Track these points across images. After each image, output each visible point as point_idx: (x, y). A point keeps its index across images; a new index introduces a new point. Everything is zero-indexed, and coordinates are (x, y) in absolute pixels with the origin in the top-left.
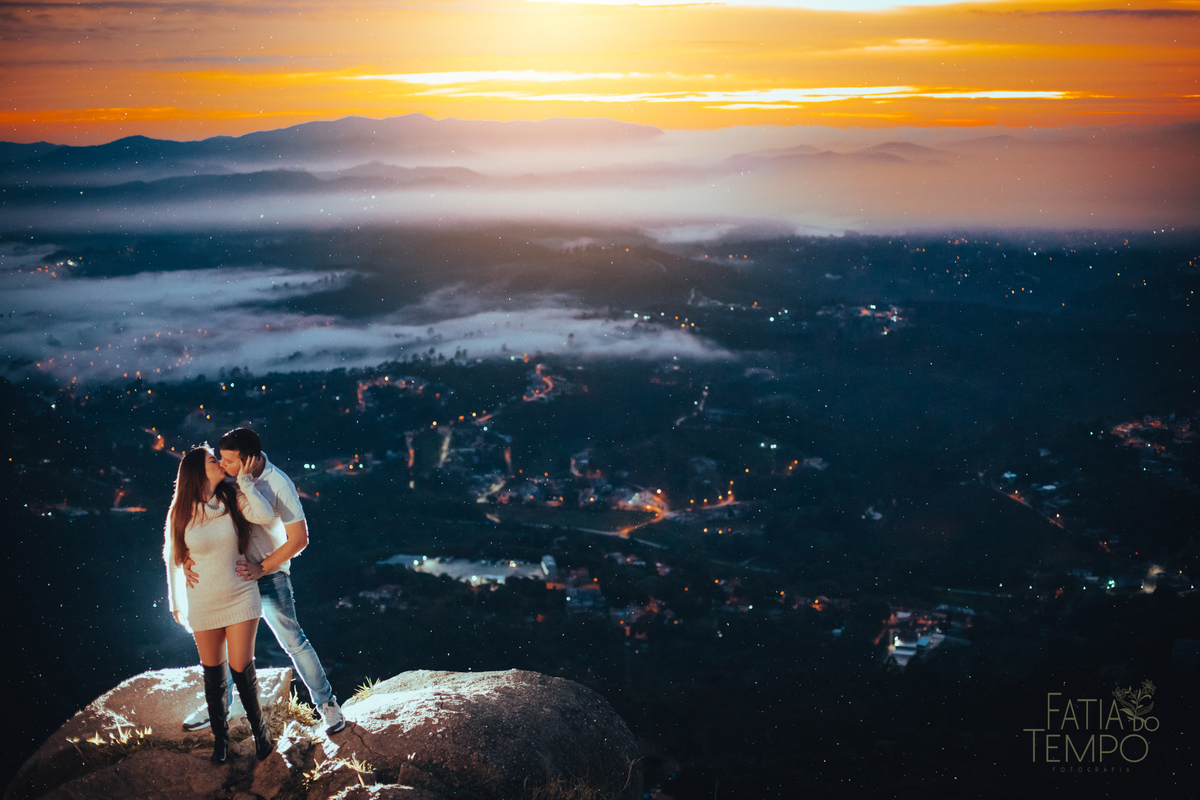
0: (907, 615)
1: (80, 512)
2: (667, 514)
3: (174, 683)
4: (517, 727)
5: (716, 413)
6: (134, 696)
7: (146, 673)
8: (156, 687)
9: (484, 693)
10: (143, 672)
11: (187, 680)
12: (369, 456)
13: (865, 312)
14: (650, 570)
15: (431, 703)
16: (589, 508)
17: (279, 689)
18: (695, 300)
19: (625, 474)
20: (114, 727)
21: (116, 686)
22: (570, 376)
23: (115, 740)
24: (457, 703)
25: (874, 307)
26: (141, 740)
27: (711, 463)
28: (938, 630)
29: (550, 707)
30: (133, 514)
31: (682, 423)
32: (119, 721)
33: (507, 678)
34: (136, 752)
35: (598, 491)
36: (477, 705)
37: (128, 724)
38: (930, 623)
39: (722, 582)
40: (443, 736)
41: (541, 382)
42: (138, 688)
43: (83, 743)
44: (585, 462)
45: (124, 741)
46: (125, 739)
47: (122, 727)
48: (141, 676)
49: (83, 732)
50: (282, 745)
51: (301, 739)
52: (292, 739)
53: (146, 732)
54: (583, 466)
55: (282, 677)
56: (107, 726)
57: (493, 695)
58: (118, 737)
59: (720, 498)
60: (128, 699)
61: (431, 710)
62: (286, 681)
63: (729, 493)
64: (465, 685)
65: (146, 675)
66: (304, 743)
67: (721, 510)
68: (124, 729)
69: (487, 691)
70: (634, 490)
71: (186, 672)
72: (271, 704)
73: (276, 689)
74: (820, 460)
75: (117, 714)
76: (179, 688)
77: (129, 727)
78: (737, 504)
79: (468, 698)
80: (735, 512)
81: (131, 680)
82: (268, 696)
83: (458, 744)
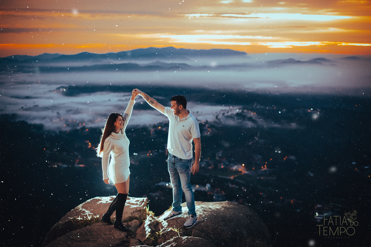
0: (320, 206)
1: (65, 166)
2: (246, 172)
3: (106, 201)
4: (233, 219)
5: (262, 141)
6: (92, 204)
7: (96, 197)
8: (100, 202)
9: (218, 208)
10: (95, 197)
11: (110, 200)
12: (153, 151)
13: (309, 111)
14: (240, 189)
15: (200, 210)
16: (221, 169)
17: (144, 204)
18: (256, 106)
19: (233, 159)
20: (86, 214)
21: (86, 201)
22: (217, 128)
23: (86, 219)
24: (210, 210)
25: (312, 109)
26: (95, 219)
27: (260, 157)
28: (330, 211)
29: (242, 214)
30: (81, 167)
31: (251, 144)
32: (87, 212)
33: (225, 204)
34: (93, 223)
35: (224, 164)
36: (217, 211)
37: (90, 213)
38: (328, 209)
39: (262, 194)
40: (207, 221)
41: (207, 130)
42: (94, 202)
43: (74, 219)
44: (220, 155)
45: (89, 219)
46: (89, 218)
47: (88, 214)
48: (94, 198)
49: (74, 215)
50: (147, 222)
51: (154, 221)
52: (150, 221)
53: (97, 217)
54: (220, 156)
55: (145, 200)
56: (83, 214)
57: (222, 209)
58: (87, 218)
59: (262, 167)
60: (90, 205)
61: (201, 212)
62: (146, 202)
63: (265, 166)
64: (211, 205)
65: (97, 198)
66: (155, 222)
67: (262, 171)
68: (89, 215)
69: (219, 207)
70: (236, 164)
71: (110, 197)
72: (141, 209)
73: (143, 204)
74: (294, 157)
75: (86, 210)
76: (108, 202)
77: (91, 214)
78: (268, 169)
79: (213, 209)
80: (267, 172)
81: (91, 199)
82: (140, 206)
83: (213, 224)
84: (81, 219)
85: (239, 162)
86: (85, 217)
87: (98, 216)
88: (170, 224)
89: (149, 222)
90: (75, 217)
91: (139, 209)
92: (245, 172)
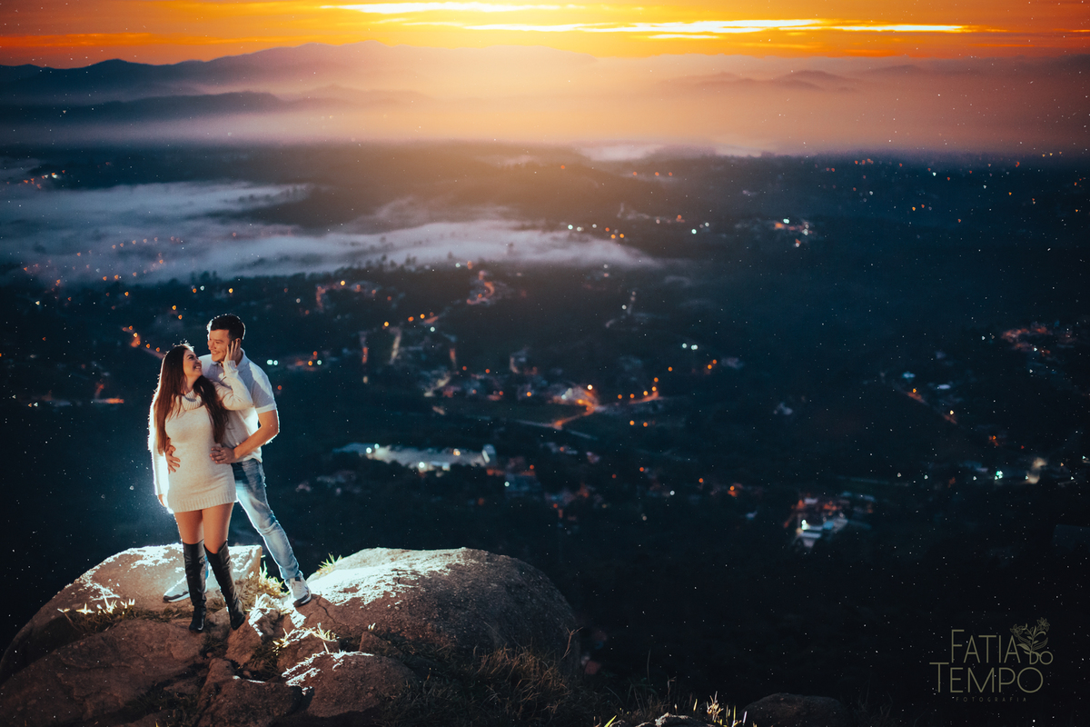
0: (814, 501)
1: (63, 403)
2: (597, 408)
3: (155, 559)
5: (643, 316)
6: (118, 570)
8: (139, 562)
9: (437, 569)
10: (126, 550)
12: (327, 353)
13: (779, 226)
14: (582, 458)
15: (389, 578)
16: (526, 401)
17: (250, 564)
18: (625, 213)
19: (559, 371)
20: (101, 598)
21: (102, 561)
22: (510, 281)
23: (102, 610)
24: (412, 578)
25: (786, 221)
26: (126, 610)
27: (638, 362)
28: (842, 515)
29: (497, 583)
30: (112, 405)
31: (611, 326)
32: (106, 592)
33: (458, 556)
34: (121, 620)
35: (534, 386)
36: (430, 579)
37: (113, 596)
38: (834, 508)
39: (647, 470)
40: (401, 608)
41: (485, 288)
42: (123, 564)
43: (73, 612)
44: (523, 360)
45: (111, 611)
46: (110, 608)
47: (108, 599)
48: (125, 552)
49: (73, 602)
50: (254, 615)
51: (271, 611)
52: (263, 611)
53: (130, 604)
54: (521, 363)
55: (253, 554)
56: (95, 597)
57: (446, 572)
58: (105, 607)
59: (646, 393)
60: (114, 573)
61: (388, 585)
62: (257, 557)
63: (654, 389)
64: (420, 561)
65: (130, 551)
66: (274, 613)
67: (646, 405)
68: (110, 600)
69: (439, 568)
70: (569, 386)
71: (166, 549)
72: (243, 578)
73: (247, 565)
74: (736, 360)
75: (104, 587)
76: (160, 563)
77: (115, 599)
78: (660, 398)
79: (422, 574)
80: (660, 407)
81: (115, 556)
82: (241, 571)
83: (415, 615)
84: (90, 611)
85: (577, 380)
86: (99, 607)
87: (132, 603)
88: (310, 619)
89: (260, 615)
90: (73, 606)
91: (238, 579)
92: (594, 407)
